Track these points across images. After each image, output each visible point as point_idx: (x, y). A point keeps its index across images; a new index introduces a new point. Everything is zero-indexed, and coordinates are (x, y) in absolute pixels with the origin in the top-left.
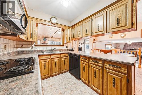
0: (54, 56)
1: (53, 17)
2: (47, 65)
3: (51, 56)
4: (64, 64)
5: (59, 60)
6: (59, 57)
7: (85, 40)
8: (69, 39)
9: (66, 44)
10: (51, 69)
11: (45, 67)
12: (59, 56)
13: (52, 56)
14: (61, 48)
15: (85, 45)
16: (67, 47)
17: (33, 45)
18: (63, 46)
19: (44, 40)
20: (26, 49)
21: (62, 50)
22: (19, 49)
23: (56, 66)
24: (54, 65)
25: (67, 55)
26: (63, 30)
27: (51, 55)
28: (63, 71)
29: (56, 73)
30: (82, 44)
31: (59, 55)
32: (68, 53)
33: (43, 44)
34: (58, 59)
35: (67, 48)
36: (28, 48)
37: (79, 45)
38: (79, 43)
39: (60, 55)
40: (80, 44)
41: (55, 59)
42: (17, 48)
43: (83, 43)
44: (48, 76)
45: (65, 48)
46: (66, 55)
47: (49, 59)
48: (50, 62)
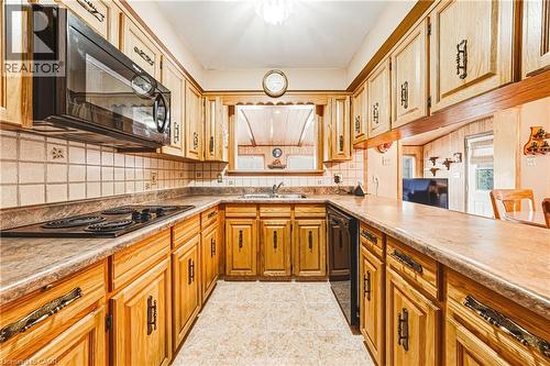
0: (269, 209)
1: (272, 72)
2: (247, 238)
3: (258, 209)
4: (311, 247)
5: (288, 227)
6: (289, 218)
7: (469, 141)
8: (342, 143)
9: (336, 167)
10: (260, 254)
11: (241, 241)
12: (286, 211)
13: (263, 209)
14: (312, 182)
15: (473, 168)
16: (337, 179)
17: (223, 173)
18: (320, 174)
19: (274, 155)
20: (206, 184)
21: (315, 191)
22: (193, 184)
23: (275, 247)
24: (269, 240)
25: (322, 212)
26: (320, 110)
27: (258, 205)
28: (302, 273)
29: (278, 273)
30: (448, 163)
31: (288, 209)
32: (327, 205)
33: (270, 167)
34: (284, 221)
35: (335, 185)
36: (211, 179)
37: (434, 171)
38: (433, 159)
39: (293, 209)
40: (439, 164)
41: (272, 221)
42: (190, 179)
43: (456, 159)
44: (249, 273)
45: (327, 180)
46: (318, 209)
47: (254, 218)
48: (255, 229)
